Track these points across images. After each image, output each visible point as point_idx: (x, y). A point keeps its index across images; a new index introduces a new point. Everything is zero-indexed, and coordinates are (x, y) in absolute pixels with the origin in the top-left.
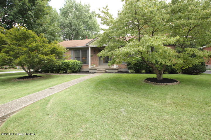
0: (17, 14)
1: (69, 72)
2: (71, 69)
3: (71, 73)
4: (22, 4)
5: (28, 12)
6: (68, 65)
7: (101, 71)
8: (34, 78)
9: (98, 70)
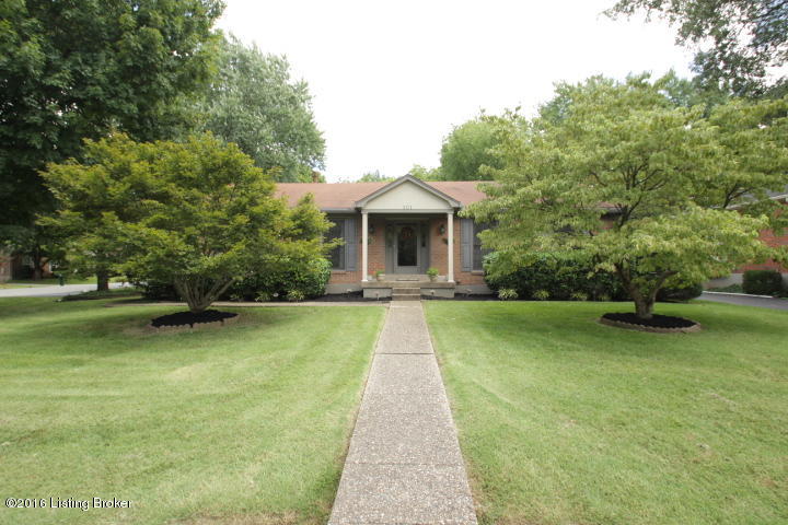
0: (117, 82)
1: (298, 297)
2: (301, 285)
3: (302, 301)
4: (143, 46)
5: (156, 77)
6: (292, 274)
7: (408, 291)
8: (225, 320)
9: (398, 291)
